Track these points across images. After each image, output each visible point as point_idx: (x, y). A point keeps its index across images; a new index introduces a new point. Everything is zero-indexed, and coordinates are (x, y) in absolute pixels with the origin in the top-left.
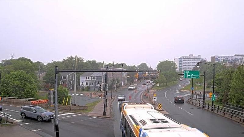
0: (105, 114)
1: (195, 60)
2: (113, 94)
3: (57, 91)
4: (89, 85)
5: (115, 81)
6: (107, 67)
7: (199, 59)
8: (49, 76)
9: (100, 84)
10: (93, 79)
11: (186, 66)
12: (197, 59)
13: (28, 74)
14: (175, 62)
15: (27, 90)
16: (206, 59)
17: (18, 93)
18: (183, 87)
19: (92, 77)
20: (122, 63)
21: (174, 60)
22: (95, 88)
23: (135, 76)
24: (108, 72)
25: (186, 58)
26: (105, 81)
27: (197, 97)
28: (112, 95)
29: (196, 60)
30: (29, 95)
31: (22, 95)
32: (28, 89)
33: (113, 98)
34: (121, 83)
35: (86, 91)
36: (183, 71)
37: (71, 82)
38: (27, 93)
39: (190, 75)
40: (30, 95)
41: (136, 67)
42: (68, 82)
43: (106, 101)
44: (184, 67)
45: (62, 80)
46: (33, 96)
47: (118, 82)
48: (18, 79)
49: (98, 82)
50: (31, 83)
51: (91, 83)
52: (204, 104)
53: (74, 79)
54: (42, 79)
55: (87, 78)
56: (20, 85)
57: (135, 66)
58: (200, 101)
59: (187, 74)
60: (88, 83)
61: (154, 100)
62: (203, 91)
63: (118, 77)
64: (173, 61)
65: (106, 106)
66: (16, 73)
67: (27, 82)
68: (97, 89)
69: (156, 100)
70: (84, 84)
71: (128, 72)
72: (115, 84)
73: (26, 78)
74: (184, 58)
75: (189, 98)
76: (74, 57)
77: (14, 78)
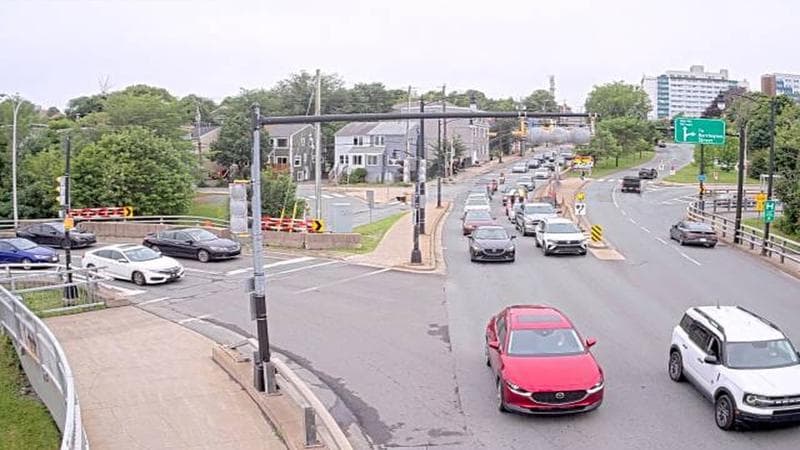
0: (416, 258)
1: (709, 84)
2: (442, 192)
3: (259, 186)
4: (362, 166)
5: (449, 150)
6: (423, 105)
7: (723, 80)
8: (229, 140)
9: (400, 159)
10: (377, 143)
11: (680, 101)
12: (718, 81)
13: (160, 137)
14: (645, 89)
15: (159, 189)
16: (745, 81)
17: (130, 201)
18: (673, 173)
19: (372, 136)
20: (471, 91)
21: (642, 82)
22: (383, 174)
23: (514, 133)
24: (425, 120)
25: (680, 78)
26: (417, 150)
27: (715, 208)
28: (439, 196)
29: (713, 84)
30: (167, 207)
31: (142, 205)
32: (163, 185)
33: (442, 204)
34: (468, 156)
35: (353, 182)
36: (670, 118)
37: (305, 155)
38: (159, 198)
39: (693, 134)
40: (171, 204)
41: (517, 104)
42: (294, 154)
43: (420, 215)
44: (674, 106)
45: (273, 151)
46: (178, 209)
47: (458, 152)
48: (128, 155)
49: (394, 154)
50: (172, 165)
51: (370, 157)
52: (740, 230)
53: (313, 146)
54: (206, 150)
55: (356, 140)
56: (136, 174)
57: (514, 100)
58: (725, 221)
59: (685, 129)
60: (360, 157)
61: (577, 213)
62: (736, 187)
63: (459, 137)
64: (640, 84)
65: (420, 230)
66: (120, 137)
67: (157, 164)
68: (389, 177)
69: (583, 212)
70: (347, 162)
71: (490, 119)
72: (449, 157)
73: (153, 151)
74: (673, 78)
75: (691, 209)
76: (312, 73)
77: (115, 153)
